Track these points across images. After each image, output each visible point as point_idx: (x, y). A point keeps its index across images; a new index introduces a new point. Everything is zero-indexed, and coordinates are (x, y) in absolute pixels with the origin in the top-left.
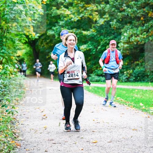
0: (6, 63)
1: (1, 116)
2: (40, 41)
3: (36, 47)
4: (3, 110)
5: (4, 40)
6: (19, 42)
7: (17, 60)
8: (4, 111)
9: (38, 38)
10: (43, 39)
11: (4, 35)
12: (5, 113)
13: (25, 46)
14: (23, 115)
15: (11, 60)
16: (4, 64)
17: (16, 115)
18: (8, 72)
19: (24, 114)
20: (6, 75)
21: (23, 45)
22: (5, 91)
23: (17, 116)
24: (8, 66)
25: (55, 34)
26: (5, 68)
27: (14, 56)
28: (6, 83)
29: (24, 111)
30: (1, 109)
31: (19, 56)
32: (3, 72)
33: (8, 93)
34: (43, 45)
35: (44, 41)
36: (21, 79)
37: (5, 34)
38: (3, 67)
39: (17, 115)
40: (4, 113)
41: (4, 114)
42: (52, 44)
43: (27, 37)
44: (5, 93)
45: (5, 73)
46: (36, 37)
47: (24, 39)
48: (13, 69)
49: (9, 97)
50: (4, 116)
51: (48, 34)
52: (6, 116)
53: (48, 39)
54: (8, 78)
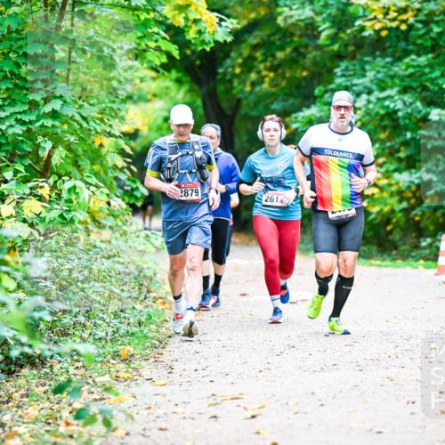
0: (70, 168)
1: (47, 437)
2: (240, 55)
3: (221, 88)
4: (56, 407)
5: (61, 54)
6: (136, 63)
7: (122, 153)
8: (59, 411)
9: (229, 39)
10: (255, 47)
11: (58, 28)
12: (68, 424)
13: (167, 81)
14: (155, 434)
15: (96, 156)
16: (60, 177)
17: (121, 432)
18: (81, 215)
19: (161, 429)
20: (67, 229)
21: (154, 79)
22: (64, 312)
23: (127, 439)
24: (79, 184)
25: (319, 19)
26: (65, 195)
27: (110, 135)
28: (70, 271)
29: (160, 412)
30: (47, 404)
31: (133, 136)
32: (54, 214)
33: (82, 319)
34: (253, 76)
35: (259, 55)
36: (142, 252)
37: (66, 23)
38: (53, 187)
39: (127, 434)
40: (62, 423)
41: (62, 429)
42: (304, 69)
43: (176, 33)
44: (67, 320)
45: (64, 220)
46: (222, 35)
47: (158, 49)
48: (105, 198)
49: (84, 340)
50: (62, 435)
51: (280, 20)
52: (71, 437)
53: (282, 48)
54: (81, 245)
